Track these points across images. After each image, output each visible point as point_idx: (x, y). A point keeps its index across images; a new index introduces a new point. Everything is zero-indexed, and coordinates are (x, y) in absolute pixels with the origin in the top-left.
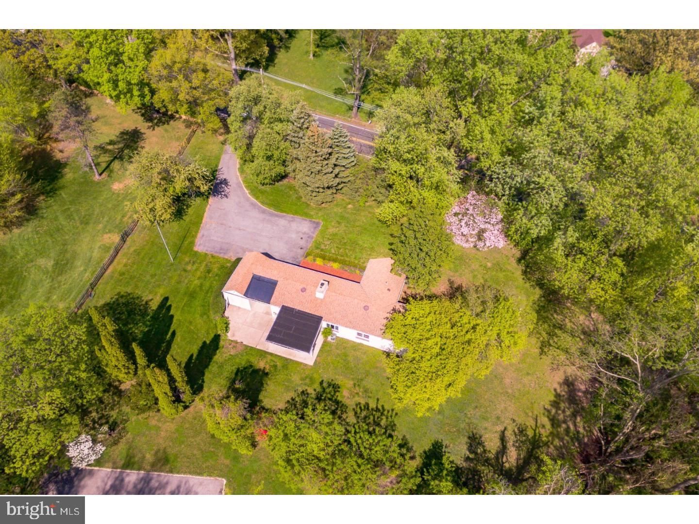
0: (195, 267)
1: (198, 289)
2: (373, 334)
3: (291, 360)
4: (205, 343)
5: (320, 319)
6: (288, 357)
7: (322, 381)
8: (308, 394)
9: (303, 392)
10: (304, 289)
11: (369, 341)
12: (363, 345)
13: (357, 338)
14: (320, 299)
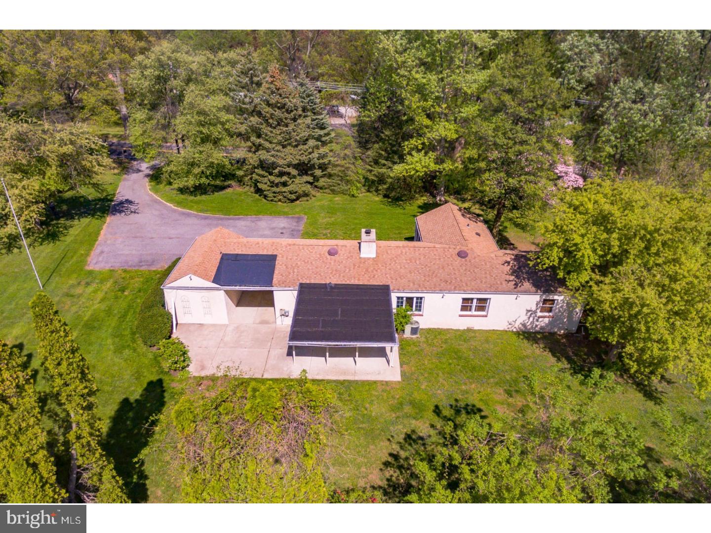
0: (91, 289)
1: (102, 315)
2: (497, 292)
3: (349, 382)
4: (126, 401)
5: (385, 290)
6: (342, 378)
7: (437, 407)
8: (422, 438)
9: (408, 437)
10: (332, 251)
11: (486, 316)
12: (474, 331)
13: (461, 316)
14: (369, 259)
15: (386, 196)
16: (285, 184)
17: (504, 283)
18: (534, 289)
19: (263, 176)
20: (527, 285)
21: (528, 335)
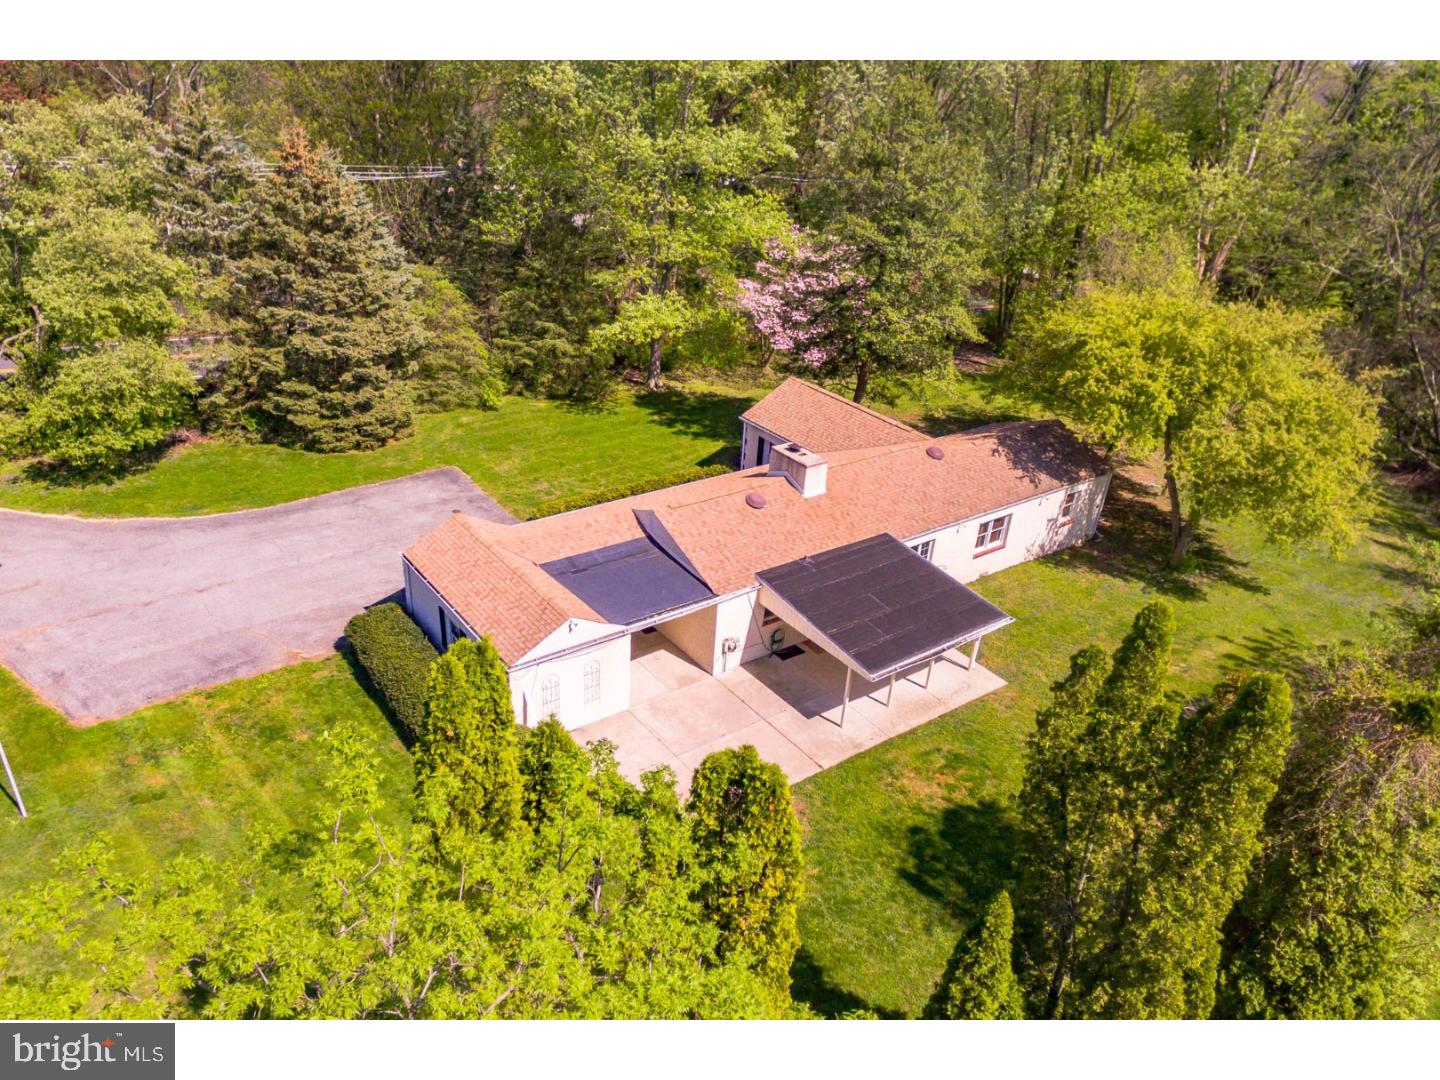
3: (950, 715)
6: (933, 715)
10: (754, 498)
11: (1003, 547)
12: (994, 577)
13: (976, 556)
14: (820, 497)
15: (552, 396)
16: (364, 407)
17: (1018, 482)
18: (1056, 482)
19: (302, 396)
20: (1044, 478)
21: (1057, 557)
